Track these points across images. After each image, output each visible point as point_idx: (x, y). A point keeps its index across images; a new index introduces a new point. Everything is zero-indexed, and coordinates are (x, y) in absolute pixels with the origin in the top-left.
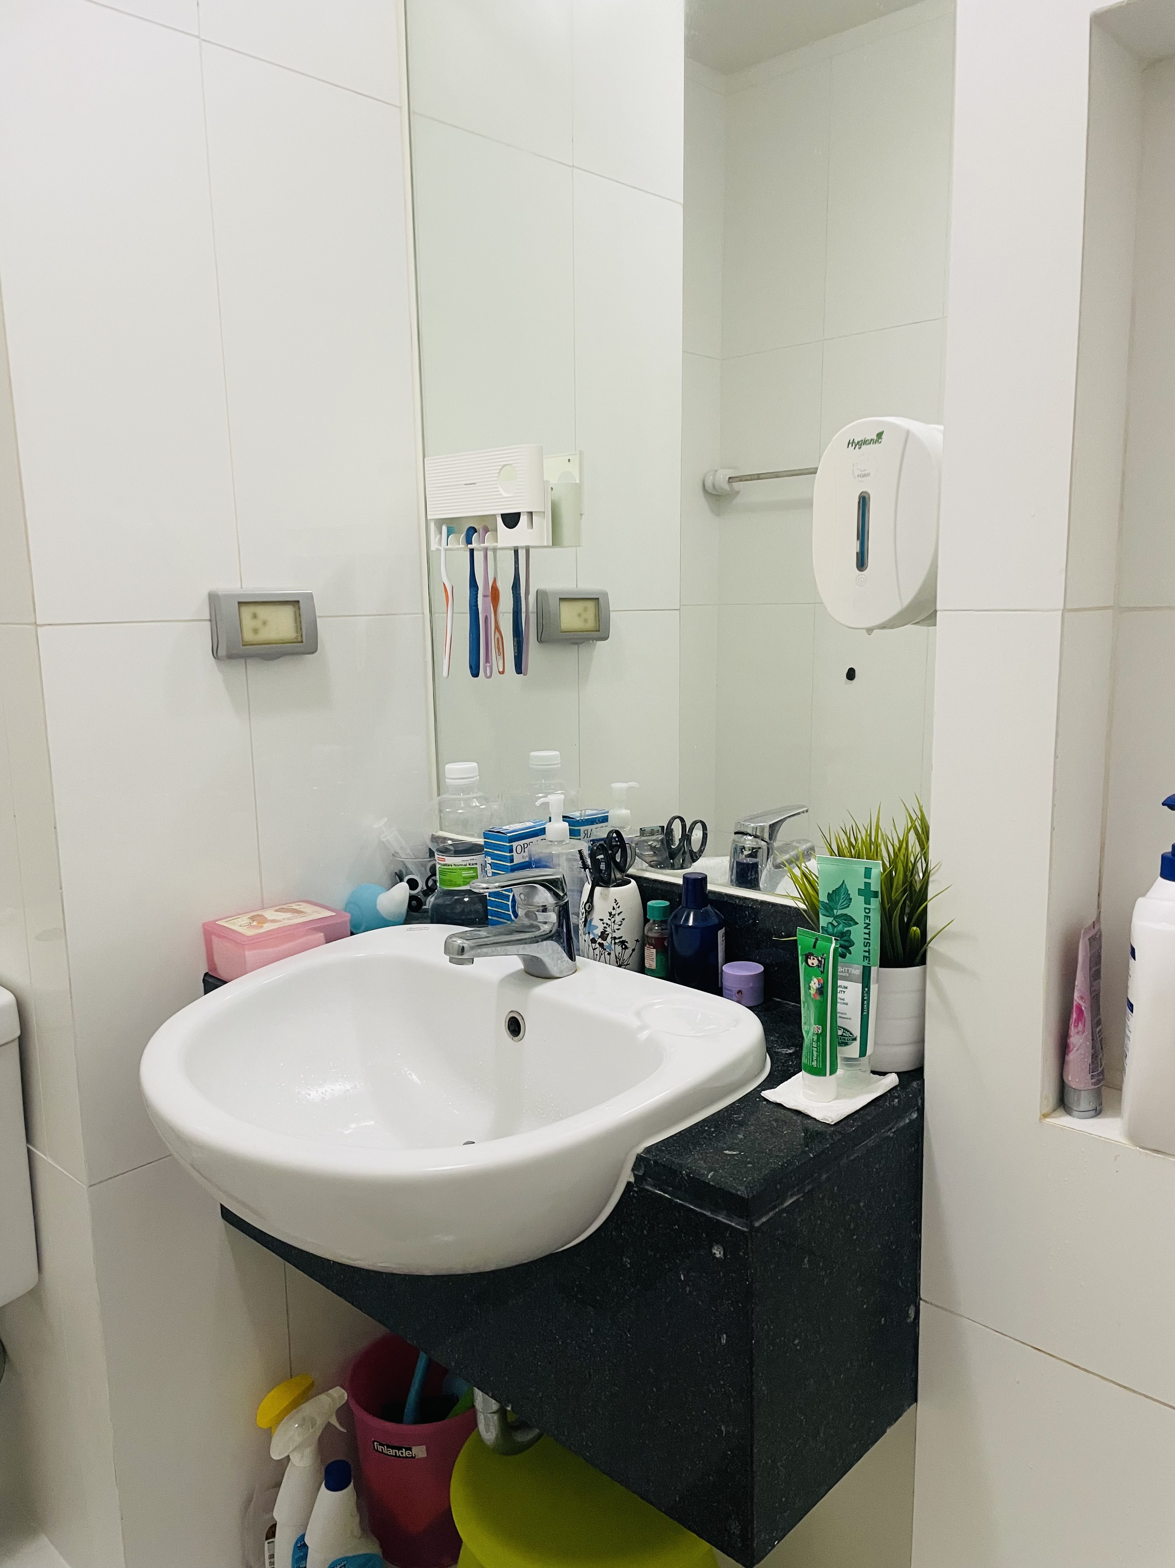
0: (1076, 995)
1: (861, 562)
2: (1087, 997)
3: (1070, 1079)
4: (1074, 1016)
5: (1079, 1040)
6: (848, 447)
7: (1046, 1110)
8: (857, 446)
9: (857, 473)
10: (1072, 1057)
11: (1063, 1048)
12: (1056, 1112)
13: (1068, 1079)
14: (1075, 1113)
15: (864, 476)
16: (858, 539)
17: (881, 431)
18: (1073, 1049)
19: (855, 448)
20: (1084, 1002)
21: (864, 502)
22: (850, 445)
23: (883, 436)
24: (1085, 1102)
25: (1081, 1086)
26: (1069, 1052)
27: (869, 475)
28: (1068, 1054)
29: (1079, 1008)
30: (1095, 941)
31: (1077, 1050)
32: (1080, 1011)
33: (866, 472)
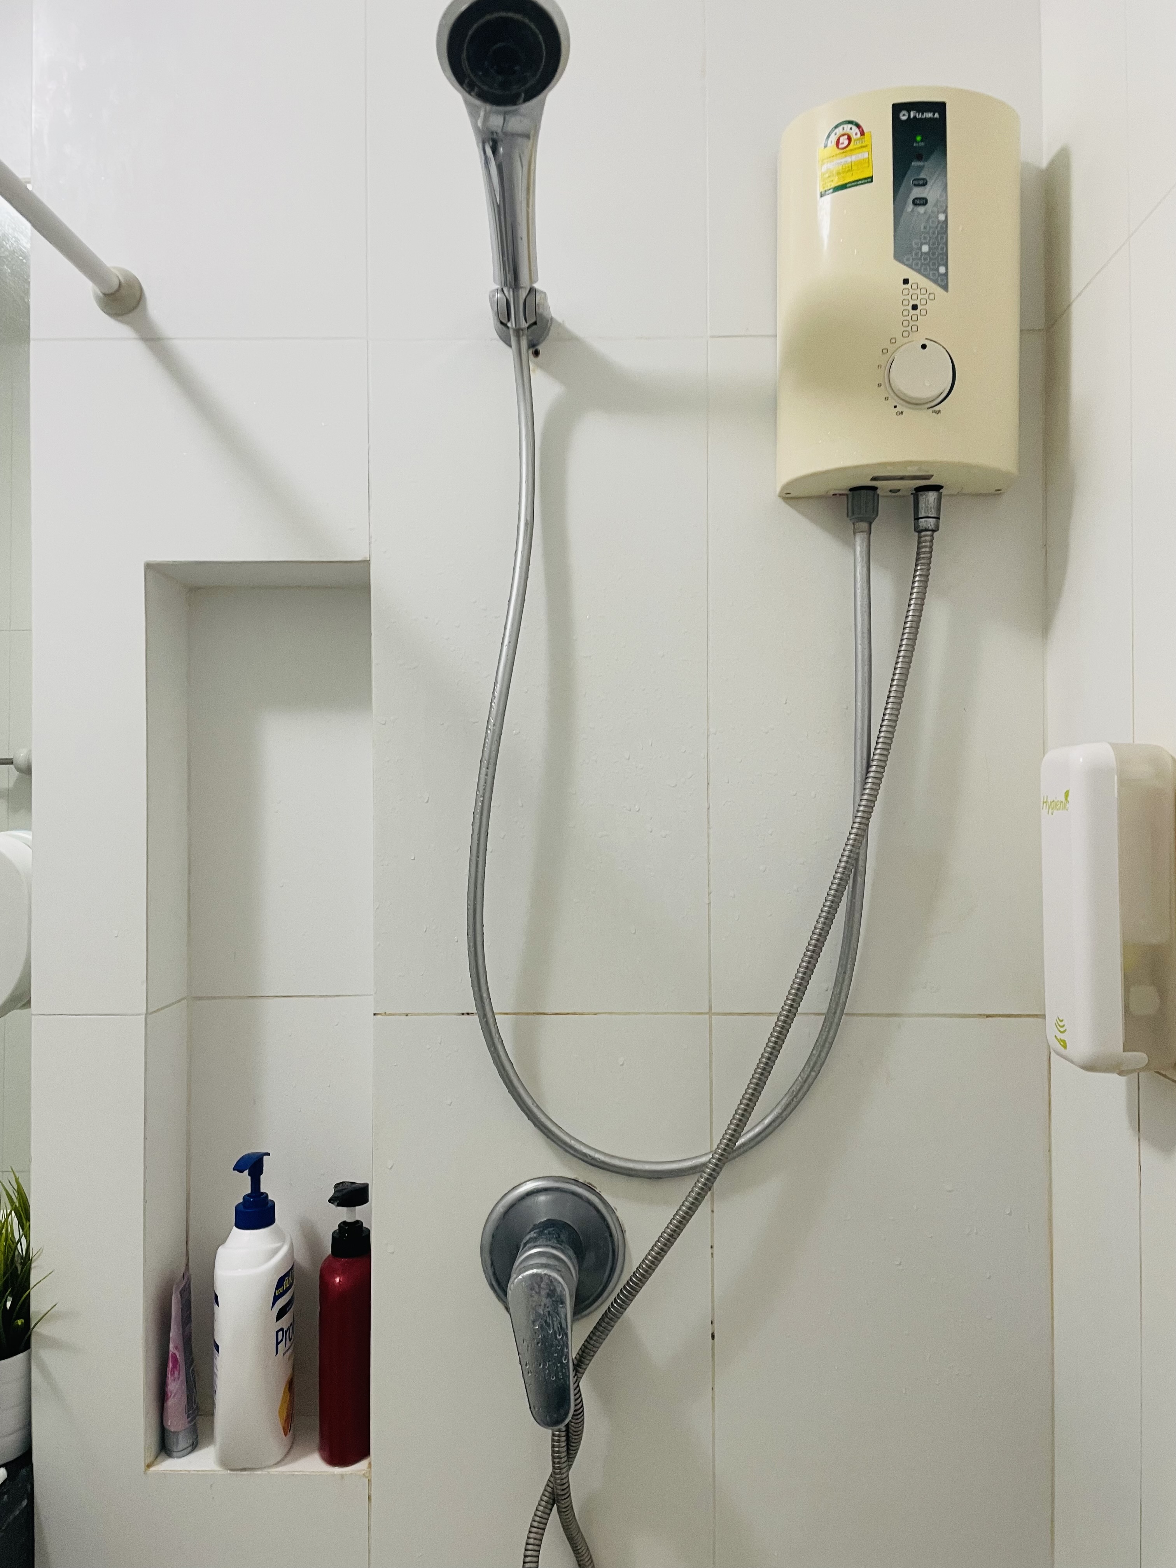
0: (171, 1346)
2: (181, 1347)
3: (169, 1424)
4: (170, 1365)
5: (176, 1386)
7: (149, 1461)
10: (171, 1403)
11: (162, 1396)
12: (158, 1458)
13: (167, 1424)
14: (175, 1454)
18: (171, 1396)
20: (178, 1351)
24: (183, 1442)
25: (180, 1428)
26: (167, 1399)
28: (166, 1402)
29: (174, 1357)
30: (186, 1293)
31: (174, 1396)
32: (175, 1360)
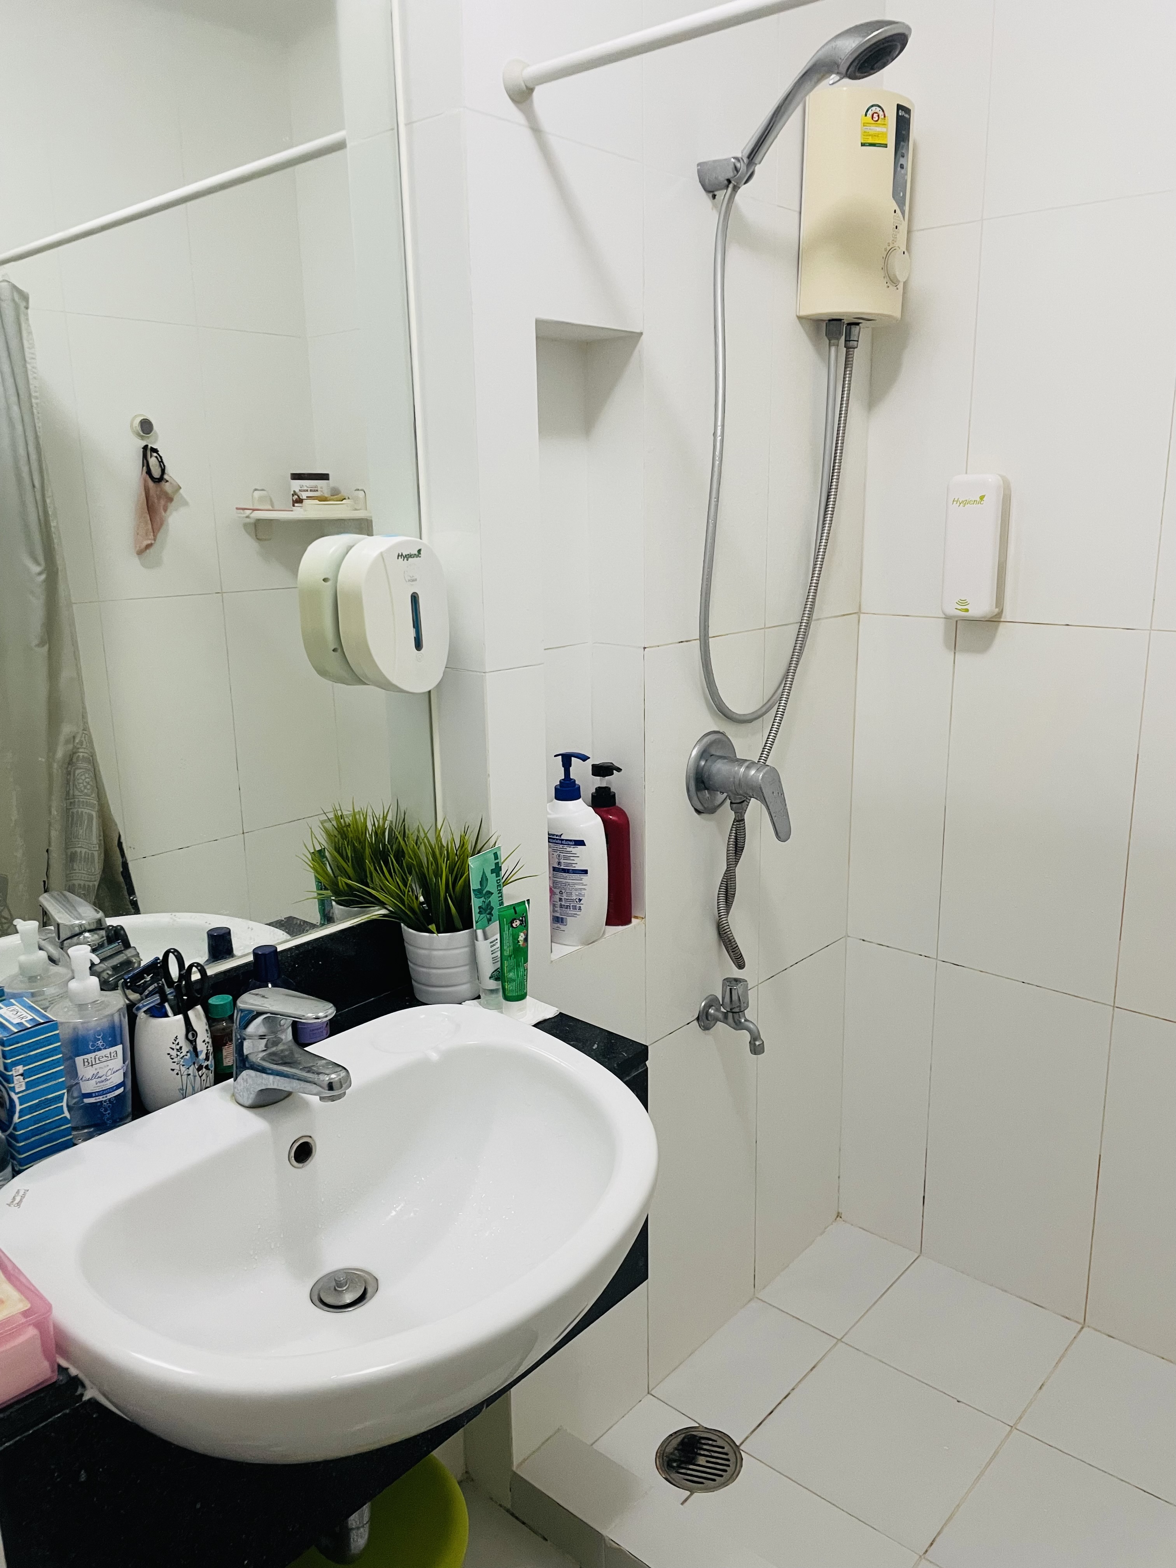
1: (418, 645)
6: (398, 558)
8: (405, 559)
9: (408, 578)
15: (413, 581)
16: (414, 627)
17: (420, 548)
19: (404, 560)
21: (415, 599)
22: (400, 557)
23: (422, 552)
27: (416, 580)
33: (414, 578)
